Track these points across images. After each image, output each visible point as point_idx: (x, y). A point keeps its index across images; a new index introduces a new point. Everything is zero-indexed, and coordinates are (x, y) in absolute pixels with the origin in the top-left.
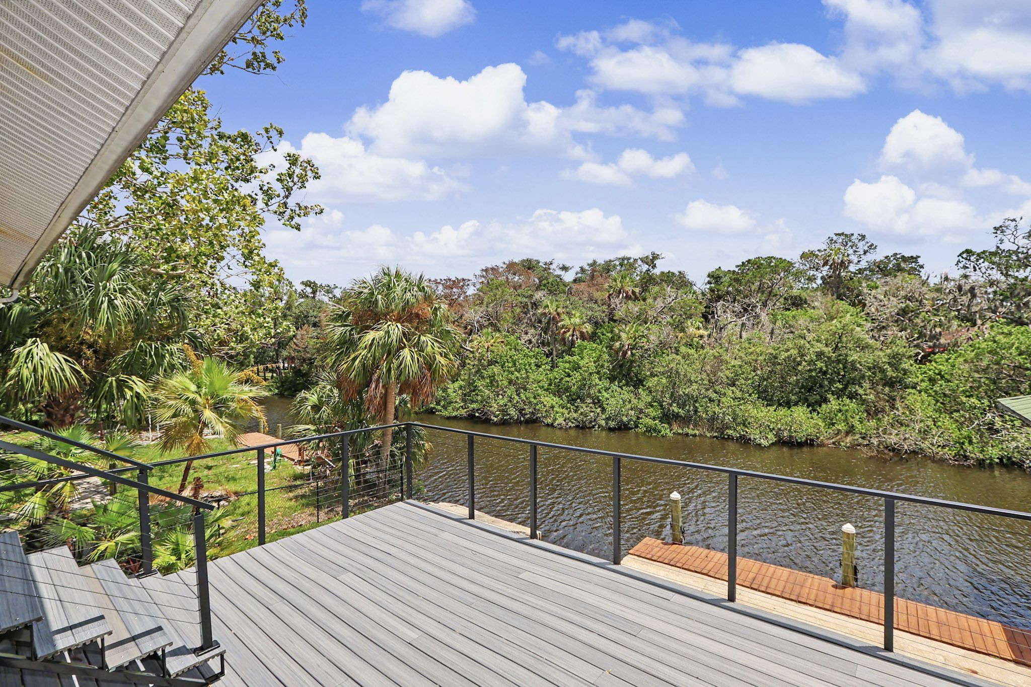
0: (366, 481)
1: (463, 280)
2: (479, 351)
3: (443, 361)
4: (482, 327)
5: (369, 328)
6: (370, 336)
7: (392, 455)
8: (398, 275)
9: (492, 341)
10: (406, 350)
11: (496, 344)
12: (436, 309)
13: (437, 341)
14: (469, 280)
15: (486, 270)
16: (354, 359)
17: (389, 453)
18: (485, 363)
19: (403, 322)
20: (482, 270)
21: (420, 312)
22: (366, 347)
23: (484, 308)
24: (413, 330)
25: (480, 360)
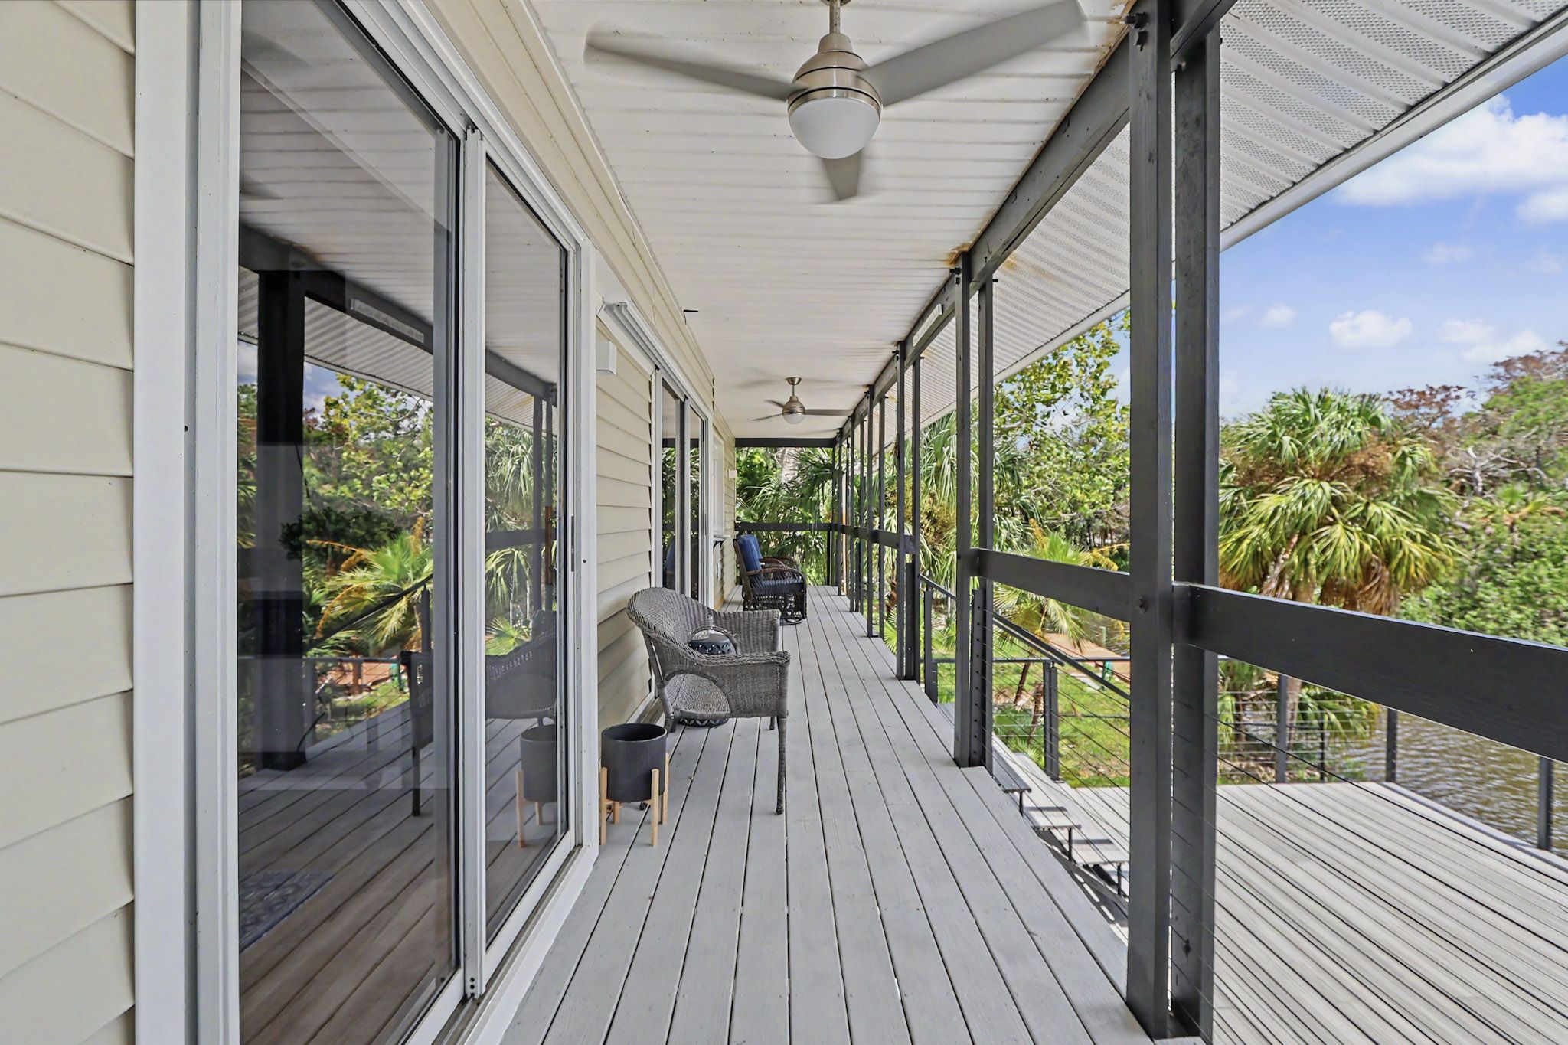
0: (1249, 737)
1: (1446, 388)
2: (1489, 529)
3: (1416, 549)
4: (1494, 482)
5: (1269, 489)
6: (1269, 503)
7: (1303, 706)
8: (1323, 400)
9: (1524, 511)
10: (1339, 528)
11: (1536, 516)
12: (1404, 455)
13: (1401, 515)
14: (1459, 388)
15: (1507, 364)
16: (1240, 541)
17: (1297, 701)
18: (1505, 555)
19: (1332, 479)
20: (1496, 364)
21: (1370, 463)
22: (1261, 522)
23: (1501, 441)
24: (1352, 493)
25: (1490, 549)
